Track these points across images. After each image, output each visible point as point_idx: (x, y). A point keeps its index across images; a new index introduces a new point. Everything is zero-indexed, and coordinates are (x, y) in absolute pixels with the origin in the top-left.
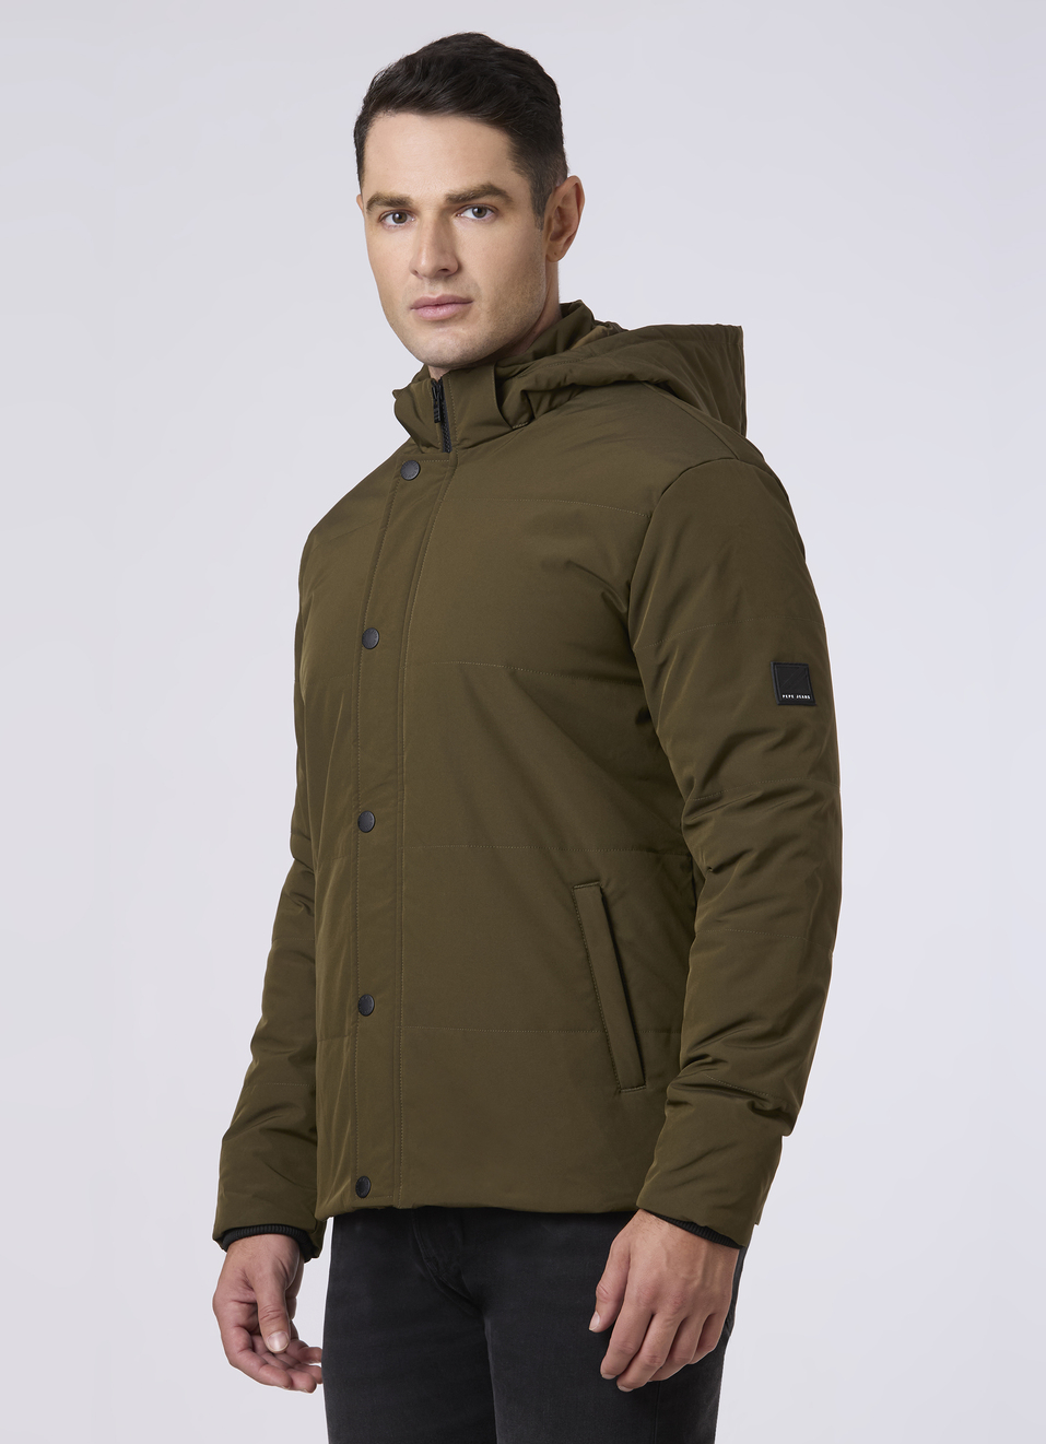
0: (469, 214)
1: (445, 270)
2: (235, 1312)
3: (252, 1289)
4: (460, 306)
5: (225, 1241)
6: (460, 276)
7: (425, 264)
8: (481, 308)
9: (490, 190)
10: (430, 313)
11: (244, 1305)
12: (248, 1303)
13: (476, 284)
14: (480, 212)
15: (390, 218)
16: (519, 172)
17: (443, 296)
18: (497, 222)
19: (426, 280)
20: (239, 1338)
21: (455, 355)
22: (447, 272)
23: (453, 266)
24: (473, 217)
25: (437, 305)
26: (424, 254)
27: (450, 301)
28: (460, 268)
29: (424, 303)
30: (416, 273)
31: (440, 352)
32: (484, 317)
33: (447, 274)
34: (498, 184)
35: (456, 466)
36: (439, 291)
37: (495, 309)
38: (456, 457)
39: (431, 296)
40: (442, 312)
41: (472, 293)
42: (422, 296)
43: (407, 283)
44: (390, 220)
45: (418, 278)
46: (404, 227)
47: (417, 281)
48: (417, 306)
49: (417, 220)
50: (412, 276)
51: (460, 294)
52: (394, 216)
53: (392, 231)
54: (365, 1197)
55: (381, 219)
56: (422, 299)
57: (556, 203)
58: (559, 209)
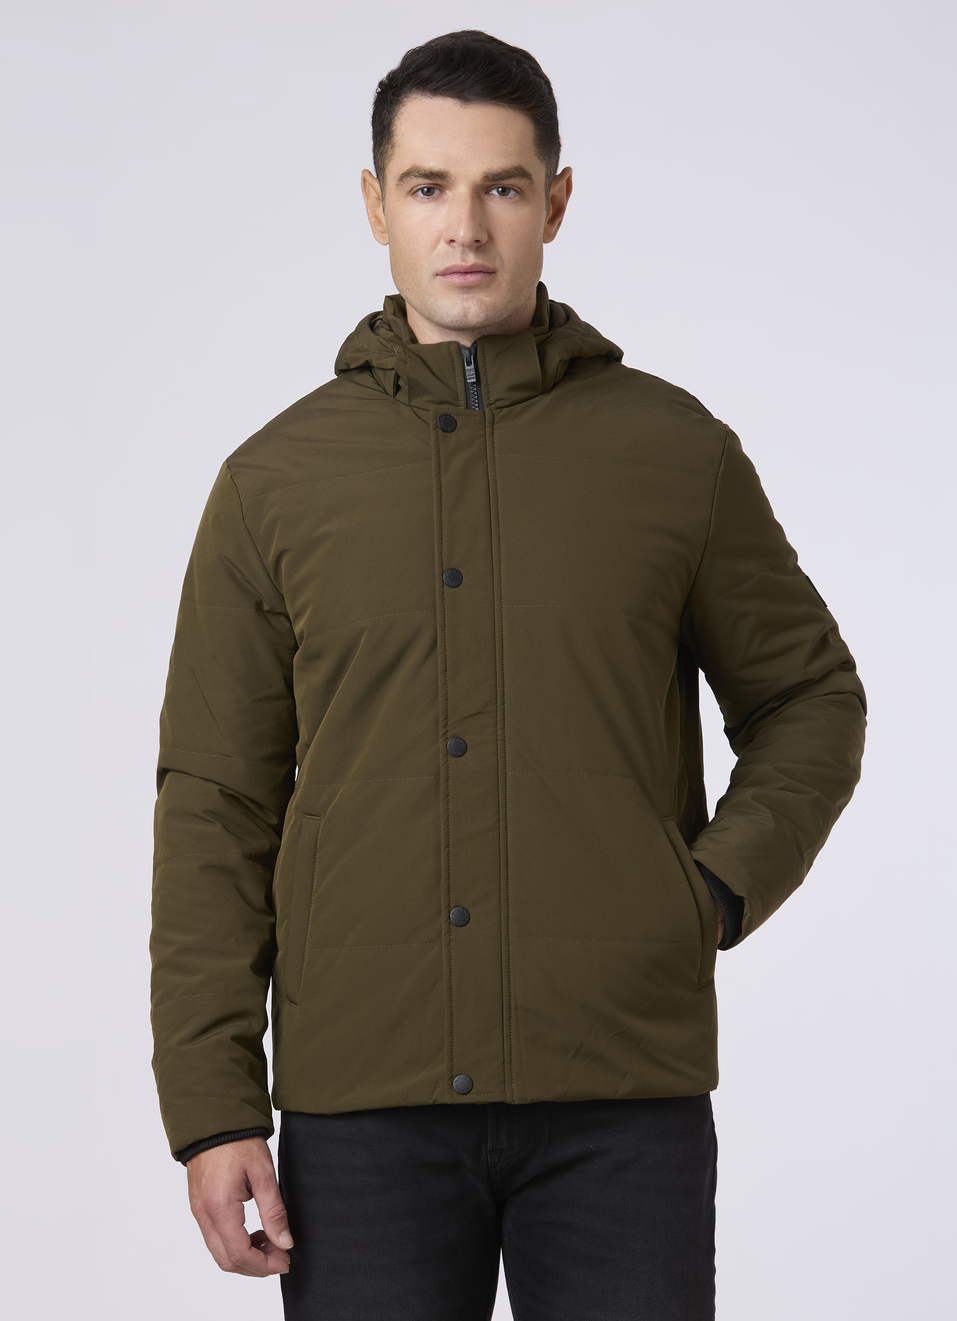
0: (495, 192)
1: (479, 241)
4: (487, 275)
6: (488, 248)
7: (463, 233)
8: (504, 277)
10: (456, 279)
13: (502, 256)
14: (504, 192)
16: (539, 159)
18: (520, 201)
19: (458, 249)
21: (479, 319)
22: (481, 244)
23: (487, 239)
24: (499, 195)
25: (467, 273)
27: (480, 269)
29: (455, 270)
31: (465, 316)
32: (504, 285)
34: (523, 167)
35: (493, 424)
38: (491, 416)
39: (464, 264)
40: (471, 278)
41: (497, 264)
42: (454, 263)
43: (436, 251)
44: (420, 193)
45: (453, 247)
46: (436, 199)
47: (451, 250)
48: (445, 273)
49: (449, 193)
50: (443, 245)
51: (488, 264)
52: (422, 189)
53: (425, 203)
54: (466, 1094)
55: (413, 193)
56: (453, 266)
57: (554, 190)
58: (553, 196)
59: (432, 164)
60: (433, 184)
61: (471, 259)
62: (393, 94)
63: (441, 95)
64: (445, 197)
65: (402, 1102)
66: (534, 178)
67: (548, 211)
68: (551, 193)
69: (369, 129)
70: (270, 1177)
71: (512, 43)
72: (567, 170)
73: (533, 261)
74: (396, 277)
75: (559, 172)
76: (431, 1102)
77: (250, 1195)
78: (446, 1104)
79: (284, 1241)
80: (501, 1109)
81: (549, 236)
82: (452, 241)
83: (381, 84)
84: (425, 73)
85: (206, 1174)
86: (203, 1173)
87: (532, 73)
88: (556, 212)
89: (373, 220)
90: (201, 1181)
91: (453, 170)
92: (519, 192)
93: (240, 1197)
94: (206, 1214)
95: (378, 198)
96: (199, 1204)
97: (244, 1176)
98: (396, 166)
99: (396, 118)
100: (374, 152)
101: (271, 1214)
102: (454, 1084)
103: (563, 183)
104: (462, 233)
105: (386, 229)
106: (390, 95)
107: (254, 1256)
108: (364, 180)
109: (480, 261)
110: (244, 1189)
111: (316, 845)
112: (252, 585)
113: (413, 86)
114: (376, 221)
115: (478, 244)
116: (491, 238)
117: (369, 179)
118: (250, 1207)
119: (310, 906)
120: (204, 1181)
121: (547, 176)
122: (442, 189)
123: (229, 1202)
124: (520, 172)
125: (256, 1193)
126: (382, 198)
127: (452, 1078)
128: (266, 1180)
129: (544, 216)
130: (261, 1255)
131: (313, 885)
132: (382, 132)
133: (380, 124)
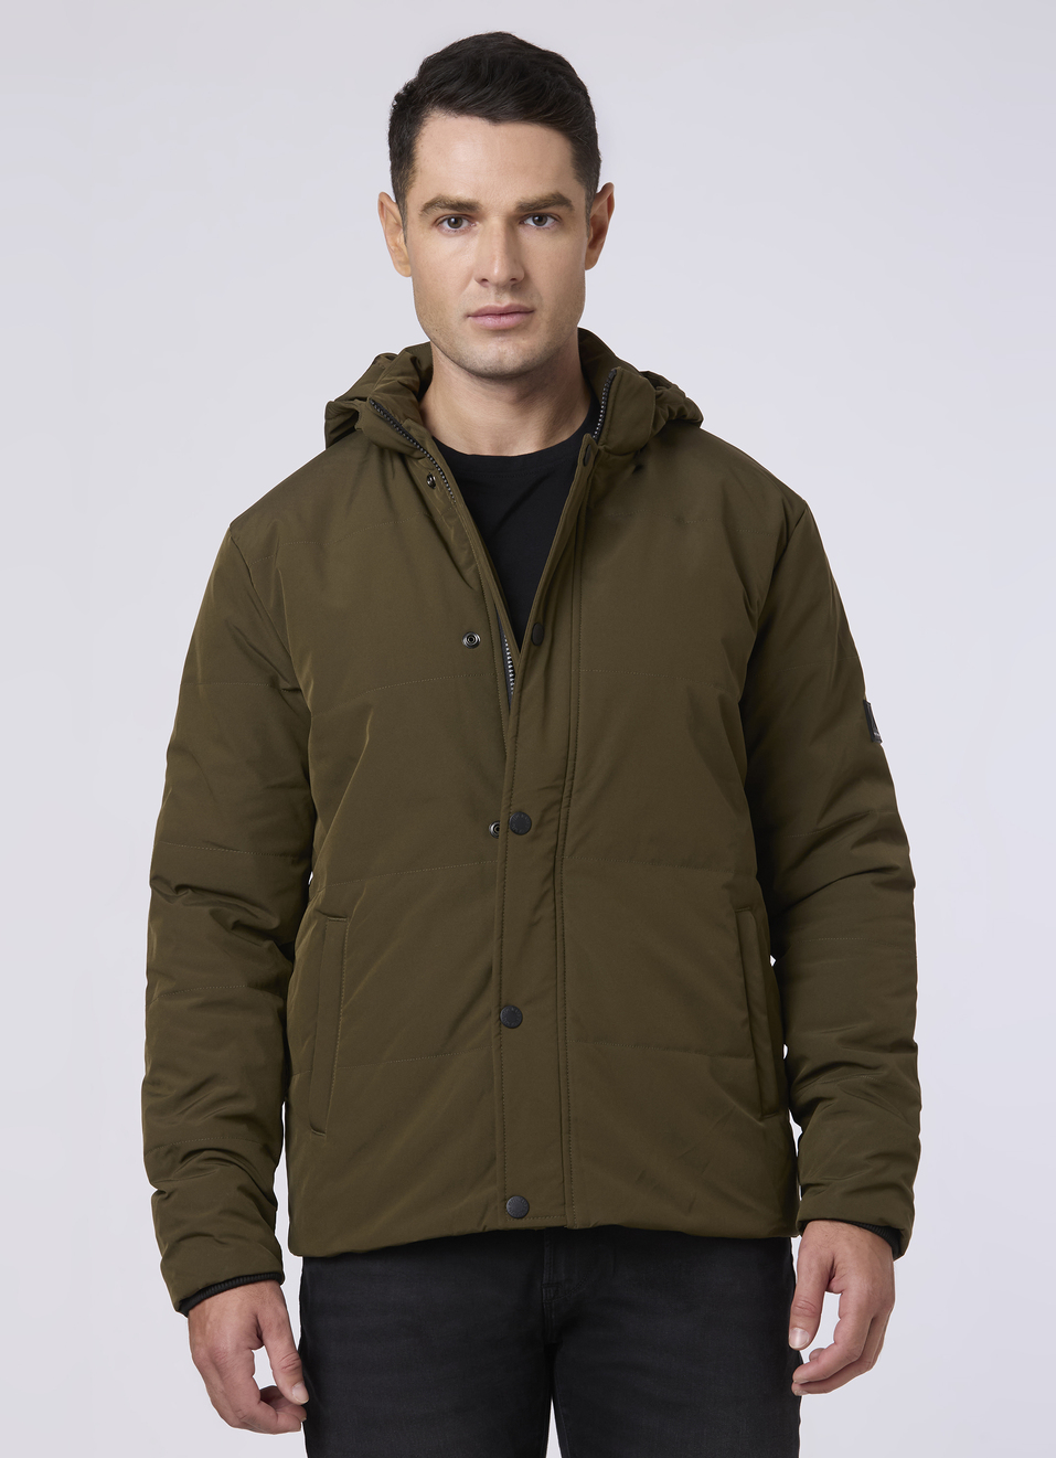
0: (531, 223)
1: (514, 279)
4: (524, 316)
6: (525, 286)
7: (498, 271)
8: (543, 318)
10: (490, 322)
13: (541, 295)
14: (540, 220)
15: (446, 222)
16: (578, 180)
18: (559, 231)
19: (492, 288)
21: (516, 365)
22: (517, 283)
24: (535, 226)
25: (502, 315)
26: (498, 262)
27: (516, 310)
29: (488, 311)
30: (483, 280)
31: (500, 361)
32: (543, 326)
34: (565, 193)
37: (554, 319)
39: (499, 305)
40: (506, 321)
41: (535, 302)
42: (487, 304)
43: (467, 290)
44: (446, 224)
45: (485, 287)
46: (464, 232)
47: (483, 290)
48: (476, 315)
49: (479, 226)
50: (474, 285)
51: (525, 304)
52: (449, 220)
53: (451, 236)
54: (521, 1218)
55: (437, 223)
56: (487, 307)
57: (595, 210)
58: (594, 216)
59: (461, 192)
60: (461, 215)
61: (506, 301)
62: (413, 111)
63: (468, 114)
64: (475, 229)
65: (445, 1232)
66: (573, 203)
67: (589, 236)
68: (592, 214)
69: (386, 149)
70: (283, 1322)
71: (543, 47)
72: (608, 187)
73: (574, 297)
74: (422, 315)
75: (599, 190)
76: (480, 1230)
77: (261, 1343)
78: (498, 1231)
79: (298, 1395)
80: (559, 1235)
81: (591, 262)
82: (485, 280)
83: (398, 97)
84: (450, 89)
85: (211, 1318)
86: (207, 1318)
87: (568, 86)
88: (598, 233)
89: (393, 248)
90: (205, 1326)
91: (484, 200)
92: (558, 219)
93: (250, 1344)
94: (210, 1364)
95: (398, 225)
96: (203, 1352)
97: (254, 1321)
98: (419, 195)
99: (418, 140)
100: (392, 173)
101: (284, 1363)
102: (508, 1206)
103: (604, 201)
104: (496, 271)
105: (408, 261)
106: (408, 112)
107: (262, 1411)
108: (381, 204)
109: (516, 302)
110: (255, 1335)
111: (343, 952)
112: (265, 658)
113: (435, 103)
114: (395, 250)
115: (513, 282)
116: (527, 276)
117: (387, 203)
118: (260, 1355)
119: (339, 1020)
120: (209, 1326)
121: (588, 199)
122: (471, 219)
123: (238, 1349)
124: (559, 200)
125: (267, 1340)
126: (403, 225)
127: (505, 1200)
128: (279, 1325)
129: (586, 241)
130: (271, 1411)
131: (341, 996)
132: (401, 154)
133: (399, 144)
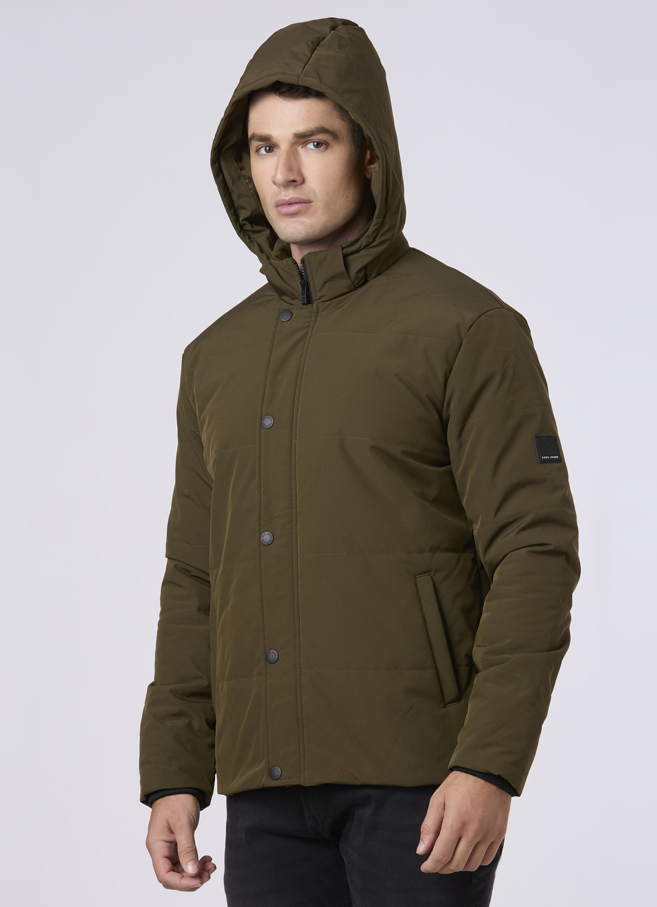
0: (311, 146)
1: (294, 181)
2: (162, 849)
3: (173, 833)
4: (303, 205)
5: (150, 800)
6: (304, 186)
8: (318, 205)
9: (322, 130)
11: (168, 844)
12: (170, 842)
13: (314, 191)
14: (318, 144)
15: (263, 150)
16: (342, 119)
17: (292, 198)
18: (328, 151)
19: (282, 188)
20: (165, 865)
21: (302, 235)
22: (298, 183)
23: (298, 178)
24: (313, 147)
25: (289, 204)
26: (279, 171)
27: (297, 201)
28: (303, 181)
30: (275, 183)
32: (320, 211)
33: (295, 184)
34: (328, 126)
35: (318, 313)
36: (290, 194)
37: (328, 206)
38: (318, 307)
39: (285, 198)
41: (311, 197)
43: (273, 190)
46: (271, 155)
47: (279, 189)
49: (278, 150)
52: (265, 148)
54: (277, 779)
55: (257, 150)
65: (251, 786)
76: (262, 786)
127: (269, 769)
